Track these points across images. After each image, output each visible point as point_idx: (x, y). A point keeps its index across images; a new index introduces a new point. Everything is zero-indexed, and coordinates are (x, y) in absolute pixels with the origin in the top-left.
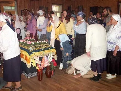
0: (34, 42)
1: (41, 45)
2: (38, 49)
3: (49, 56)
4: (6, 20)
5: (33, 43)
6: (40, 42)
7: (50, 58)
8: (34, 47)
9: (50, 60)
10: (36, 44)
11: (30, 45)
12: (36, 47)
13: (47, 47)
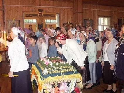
0: (53, 63)
1: (61, 68)
2: (55, 72)
3: (71, 83)
4: (18, 34)
5: (51, 64)
6: (61, 63)
7: (71, 86)
8: (50, 69)
9: (71, 89)
10: (54, 65)
11: (46, 66)
12: (53, 70)
13: (69, 71)
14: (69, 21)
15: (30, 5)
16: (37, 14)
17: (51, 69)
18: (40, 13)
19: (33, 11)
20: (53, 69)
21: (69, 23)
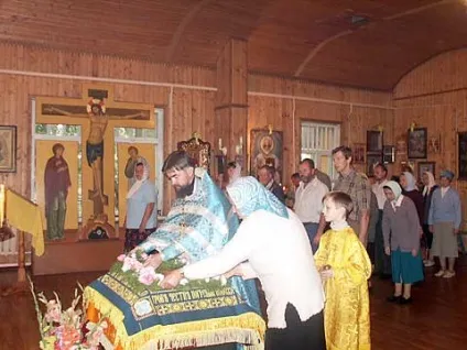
14: (197, 136)
15: (58, 72)
16: (85, 108)
17: (161, 300)
18: (96, 101)
19: (70, 94)
20: (169, 298)
21: (199, 140)
